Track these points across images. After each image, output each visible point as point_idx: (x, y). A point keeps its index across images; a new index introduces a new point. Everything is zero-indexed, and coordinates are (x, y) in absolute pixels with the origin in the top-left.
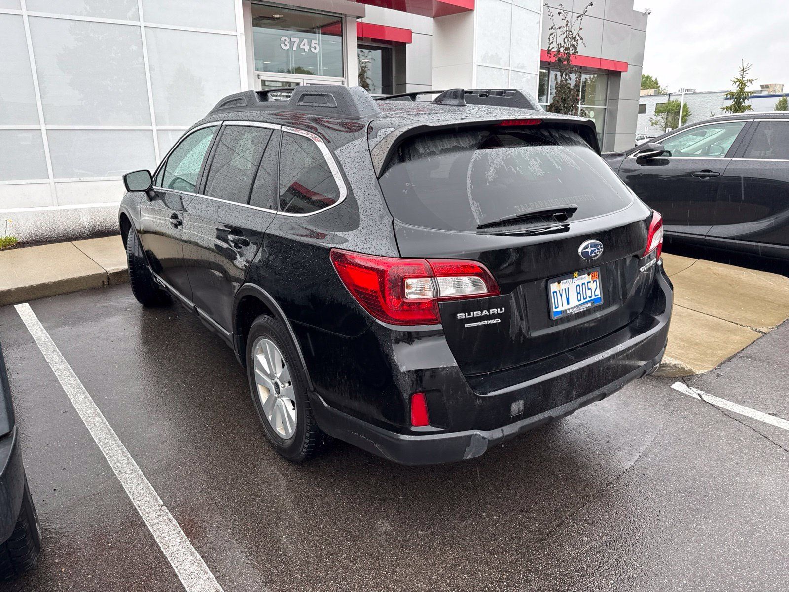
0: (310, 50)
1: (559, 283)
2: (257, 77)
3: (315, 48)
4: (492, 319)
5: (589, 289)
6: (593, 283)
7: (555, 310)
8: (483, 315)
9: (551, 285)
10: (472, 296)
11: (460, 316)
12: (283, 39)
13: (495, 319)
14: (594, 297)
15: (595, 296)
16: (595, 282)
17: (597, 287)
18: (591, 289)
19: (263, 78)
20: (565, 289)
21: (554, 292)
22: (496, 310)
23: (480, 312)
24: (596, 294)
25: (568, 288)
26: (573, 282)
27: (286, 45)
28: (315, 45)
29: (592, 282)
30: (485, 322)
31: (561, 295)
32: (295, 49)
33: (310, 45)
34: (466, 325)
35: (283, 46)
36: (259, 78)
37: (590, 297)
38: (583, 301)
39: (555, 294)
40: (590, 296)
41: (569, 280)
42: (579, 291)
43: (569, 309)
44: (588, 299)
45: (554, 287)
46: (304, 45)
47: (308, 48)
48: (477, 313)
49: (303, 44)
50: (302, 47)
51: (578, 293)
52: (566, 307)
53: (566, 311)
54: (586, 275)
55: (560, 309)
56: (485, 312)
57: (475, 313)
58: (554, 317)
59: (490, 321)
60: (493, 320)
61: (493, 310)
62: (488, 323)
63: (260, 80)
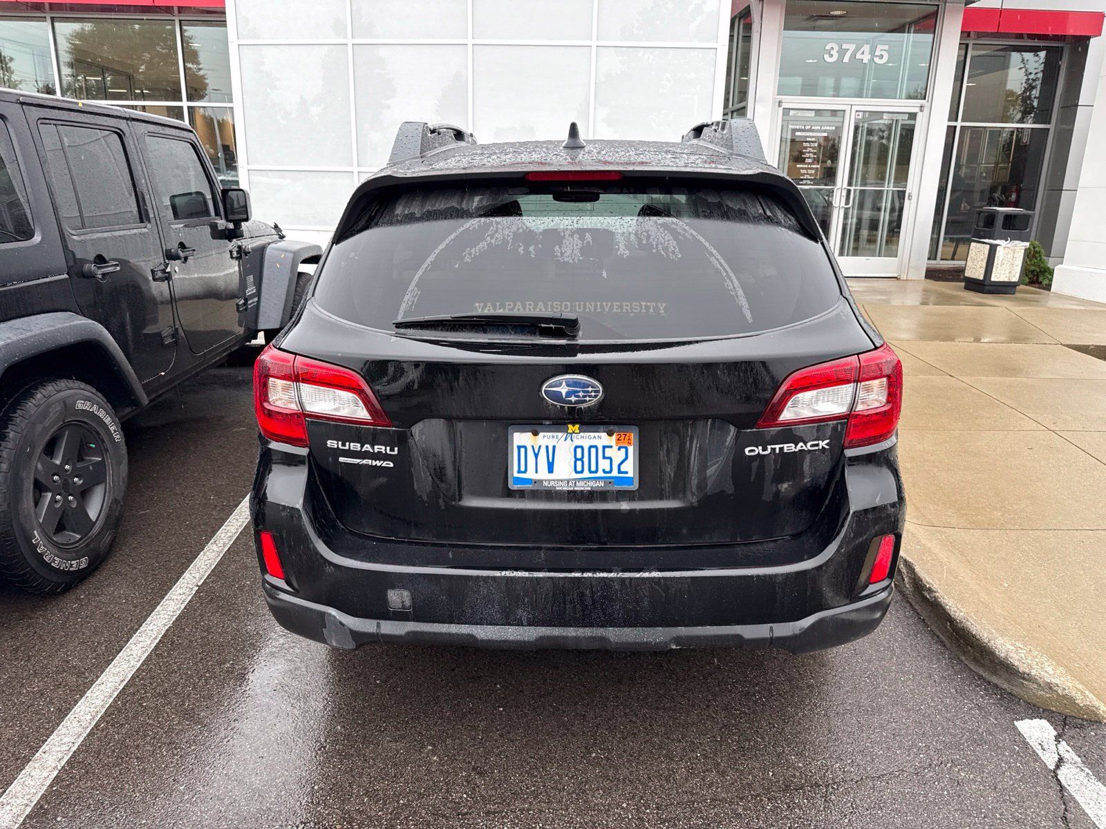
0: (872, 60)
1: (535, 434)
2: (777, 104)
3: (881, 57)
4: (380, 460)
5: (604, 458)
6: (619, 449)
7: (516, 474)
8: (363, 450)
9: (515, 434)
10: (349, 420)
11: (332, 444)
12: (828, 47)
13: (384, 461)
14: (615, 473)
15: (620, 472)
16: (623, 450)
17: (627, 458)
18: (610, 458)
19: (785, 105)
20: (547, 447)
21: (519, 447)
22: (383, 448)
23: (359, 445)
24: (623, 468)
25: (554, 447)
26: (569, 439)
27: (831, 56)
28: (882, 53)
29: (615, 448)
30: (369, 462)
31: (536, 456)
32: (846, 60)
33: (872, 52)
34: (341, 459)
35: (827, 57)
36: (779, 106)
37: (604, 471)
38: (586, 474)
39: (522, 450)
40: (608, 469)
41: (560, 434)
42: (579, 456)
43: (549, 481)
44: (600, 474)
45: (520, 438)
46: (863, 53)
47: (869, 57)
48: (355, 446)
49: (861, 51)
50: (858, 56)
51: (576, 459)
52: (543, 474)
53: (541, 481)
54: (604, 435)
55: (531, 474)
56: (367, 447)
57: (352, 444)
58: (512, 486)
59: (377, 462)
60: (382, 462)
61: (380, 447)
62: (374, 464)
63: (781, 109)
